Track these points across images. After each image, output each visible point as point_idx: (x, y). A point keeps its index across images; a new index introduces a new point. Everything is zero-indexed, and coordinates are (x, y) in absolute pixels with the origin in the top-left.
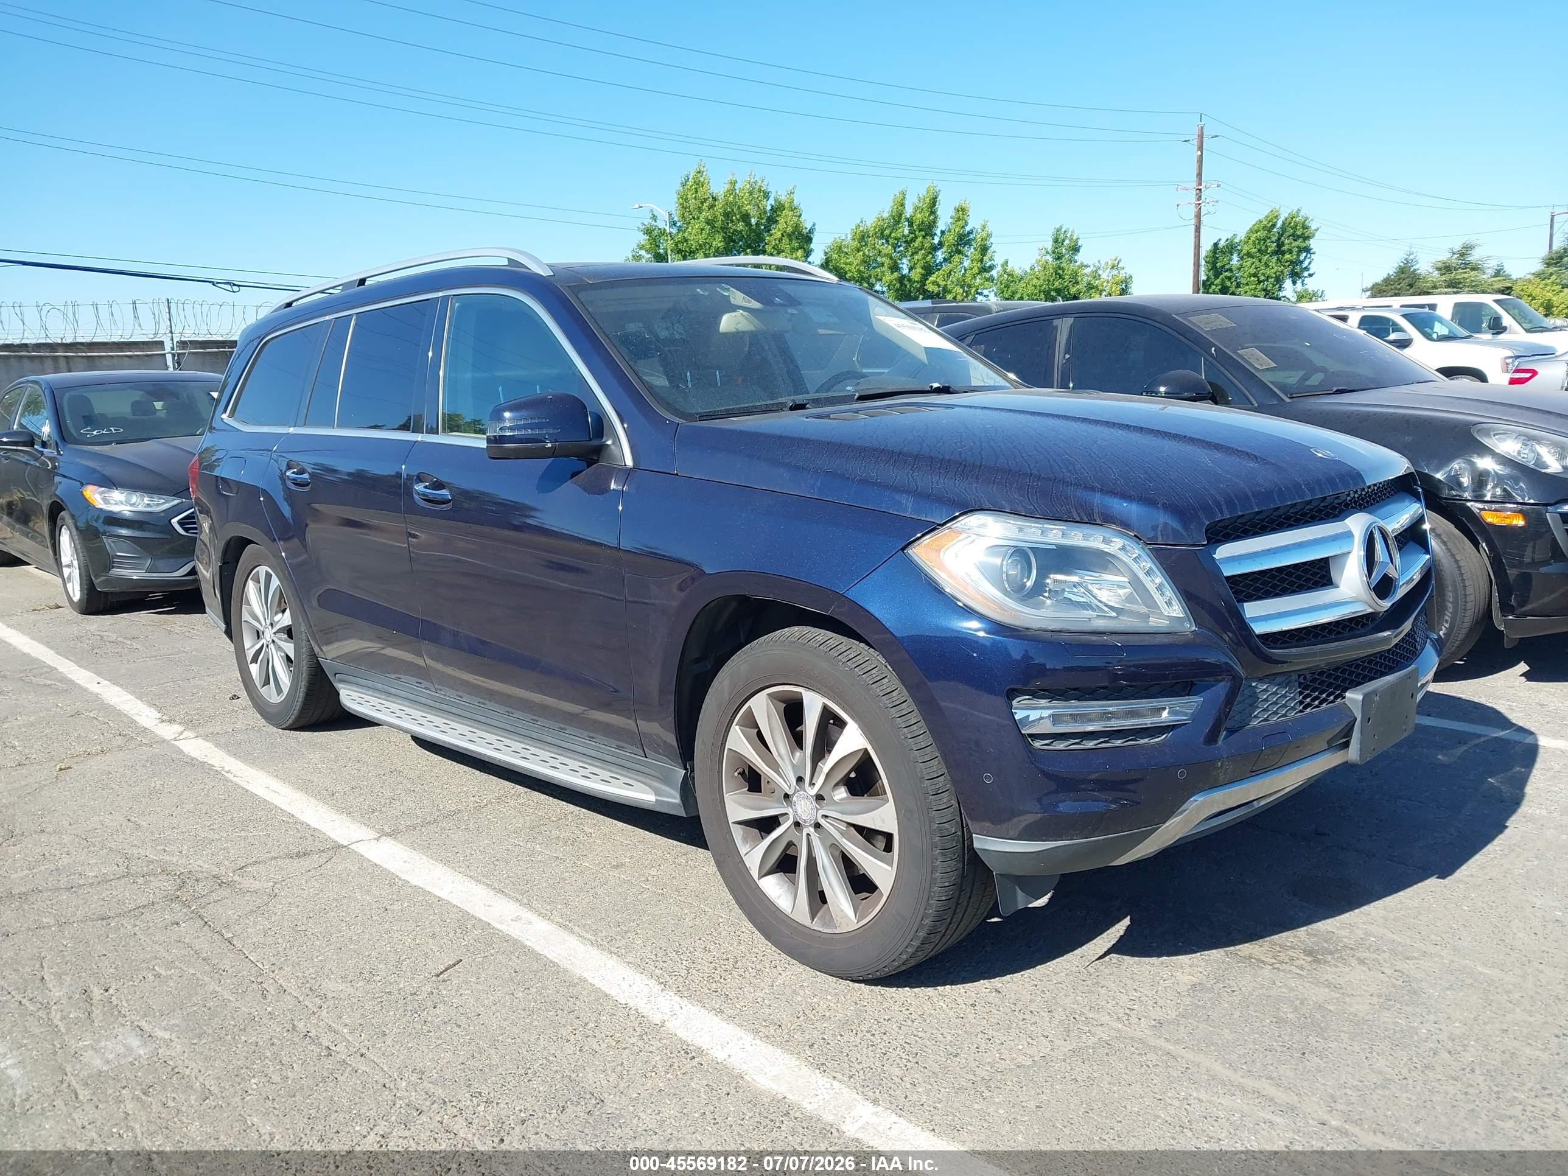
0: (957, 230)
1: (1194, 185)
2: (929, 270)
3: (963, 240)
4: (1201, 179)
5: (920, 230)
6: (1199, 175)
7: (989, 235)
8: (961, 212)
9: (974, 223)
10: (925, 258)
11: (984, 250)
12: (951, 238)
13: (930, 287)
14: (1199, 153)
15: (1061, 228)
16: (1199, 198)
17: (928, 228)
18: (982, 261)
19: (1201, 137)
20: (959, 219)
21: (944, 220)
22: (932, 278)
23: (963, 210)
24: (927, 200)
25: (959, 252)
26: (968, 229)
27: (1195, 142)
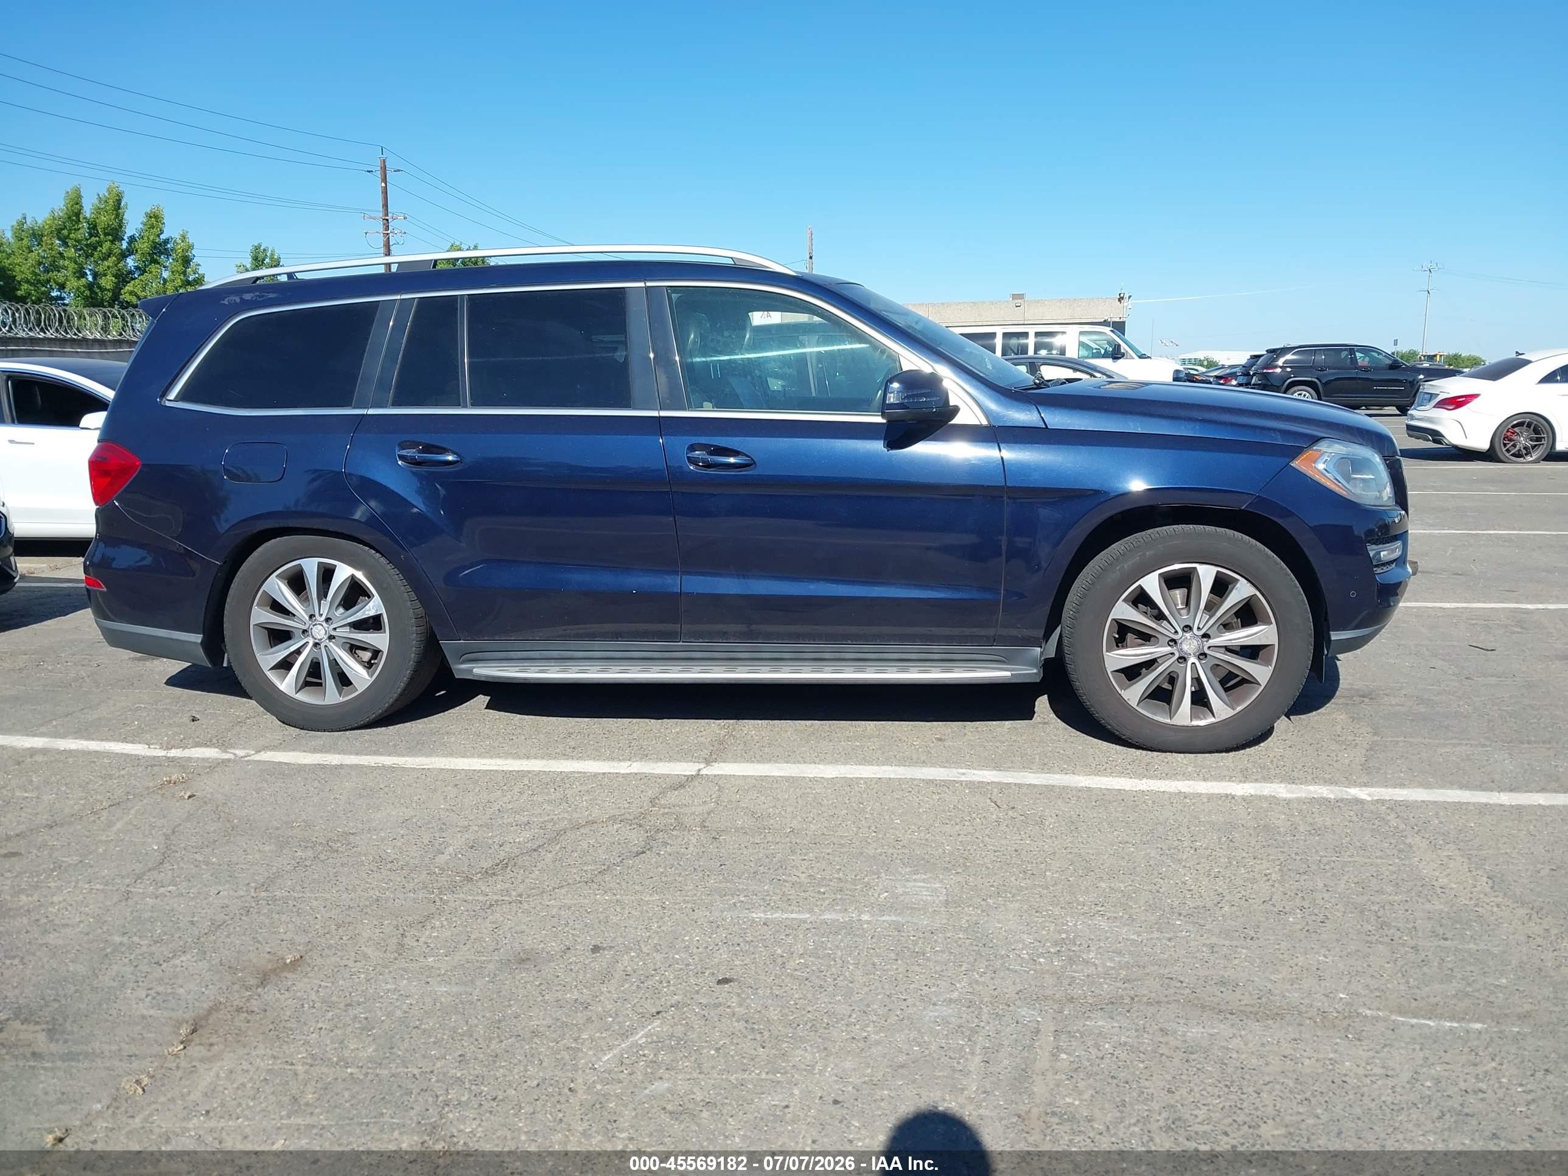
0: (151, 238)
1: (381, 214)
2: (123, 278)
3: (159, 250)
4: (387, 210)
5: (106, 234)
6: (385, 205)
7: (191, 247)
8: (155, 219)
9: (170, 231)
10: (116, 265)
11: (186, 261)
12: (144, 246)
13: (125, 296)
14: (383, 185)
15: (260, 246)
16: (387, 228)
17: (115, 233)
18: (184, 273)
19: (384, 169)
20: (152, 227)
21: (133, 225)
22: (129, 287)
23: (156, 217)
24: (111, 202)
25: (156, 262)
26: (163, 237)
27: (379, 174)
